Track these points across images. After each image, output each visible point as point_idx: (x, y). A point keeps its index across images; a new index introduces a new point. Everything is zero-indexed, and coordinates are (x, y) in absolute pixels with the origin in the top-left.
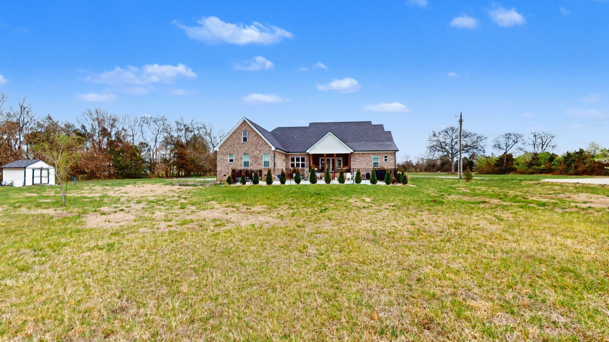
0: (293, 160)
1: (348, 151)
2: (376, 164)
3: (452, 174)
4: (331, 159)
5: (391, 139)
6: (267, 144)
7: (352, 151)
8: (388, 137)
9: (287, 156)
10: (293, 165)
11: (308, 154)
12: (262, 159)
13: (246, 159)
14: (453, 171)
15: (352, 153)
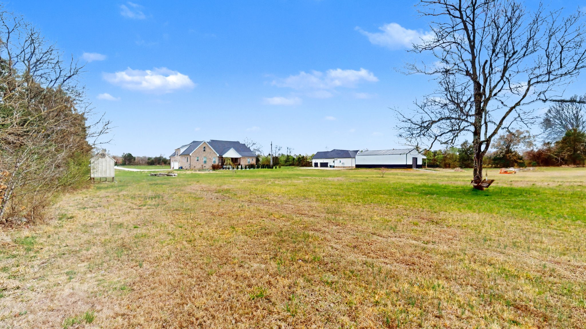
2: (249, 162)
6: (215, 153)
11: (222, 157)
12: (213, 159)
13: (205, 159)
15: (240, 158)
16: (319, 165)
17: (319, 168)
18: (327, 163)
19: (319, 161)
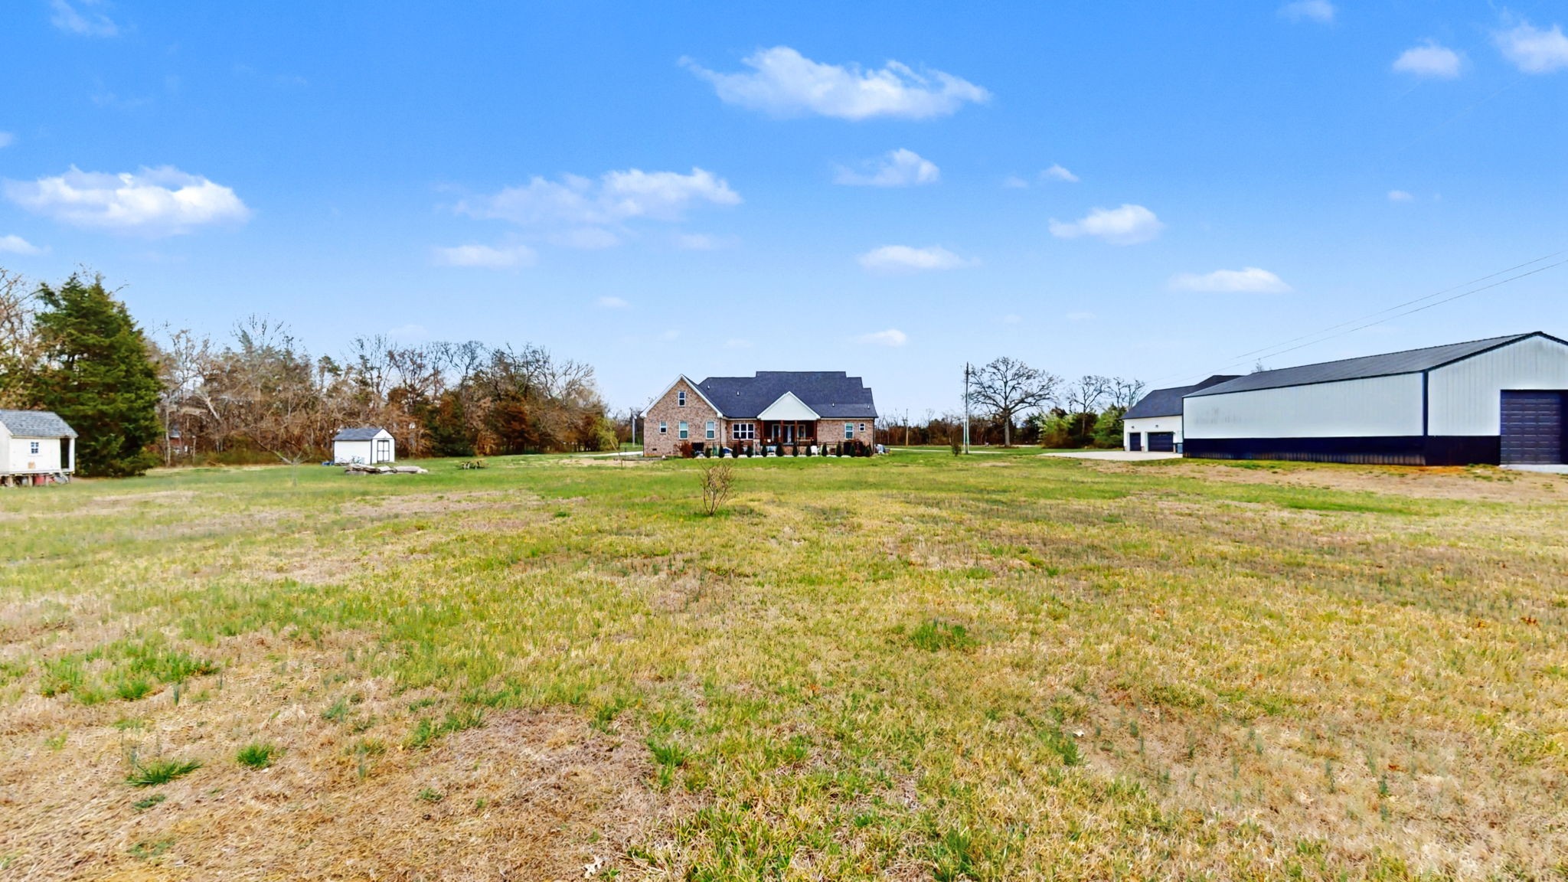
0: (736, 428)
1: (814, 416)
2: (849, 435)
3: (1006, 447)
4: (789, 426)
5: (870, 400)
6: (711, 409)
7: (818, 417)
8: (867, 396)
9: (728, 423)
10: (736, 435)
11: (759, 421)
12: (704, 428)
13: (683, 428)
14: (1008, 442)
15: (818, 421)
16: (1144, 442)
17: (1145, 455)
18: (1170, 435)
19: (1145, 427)
